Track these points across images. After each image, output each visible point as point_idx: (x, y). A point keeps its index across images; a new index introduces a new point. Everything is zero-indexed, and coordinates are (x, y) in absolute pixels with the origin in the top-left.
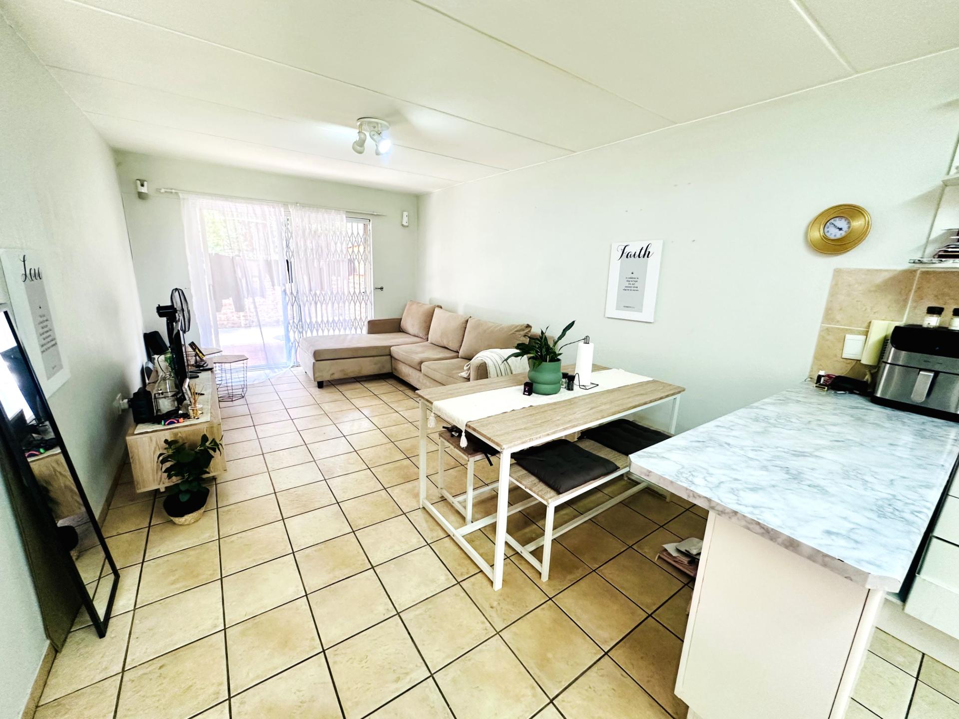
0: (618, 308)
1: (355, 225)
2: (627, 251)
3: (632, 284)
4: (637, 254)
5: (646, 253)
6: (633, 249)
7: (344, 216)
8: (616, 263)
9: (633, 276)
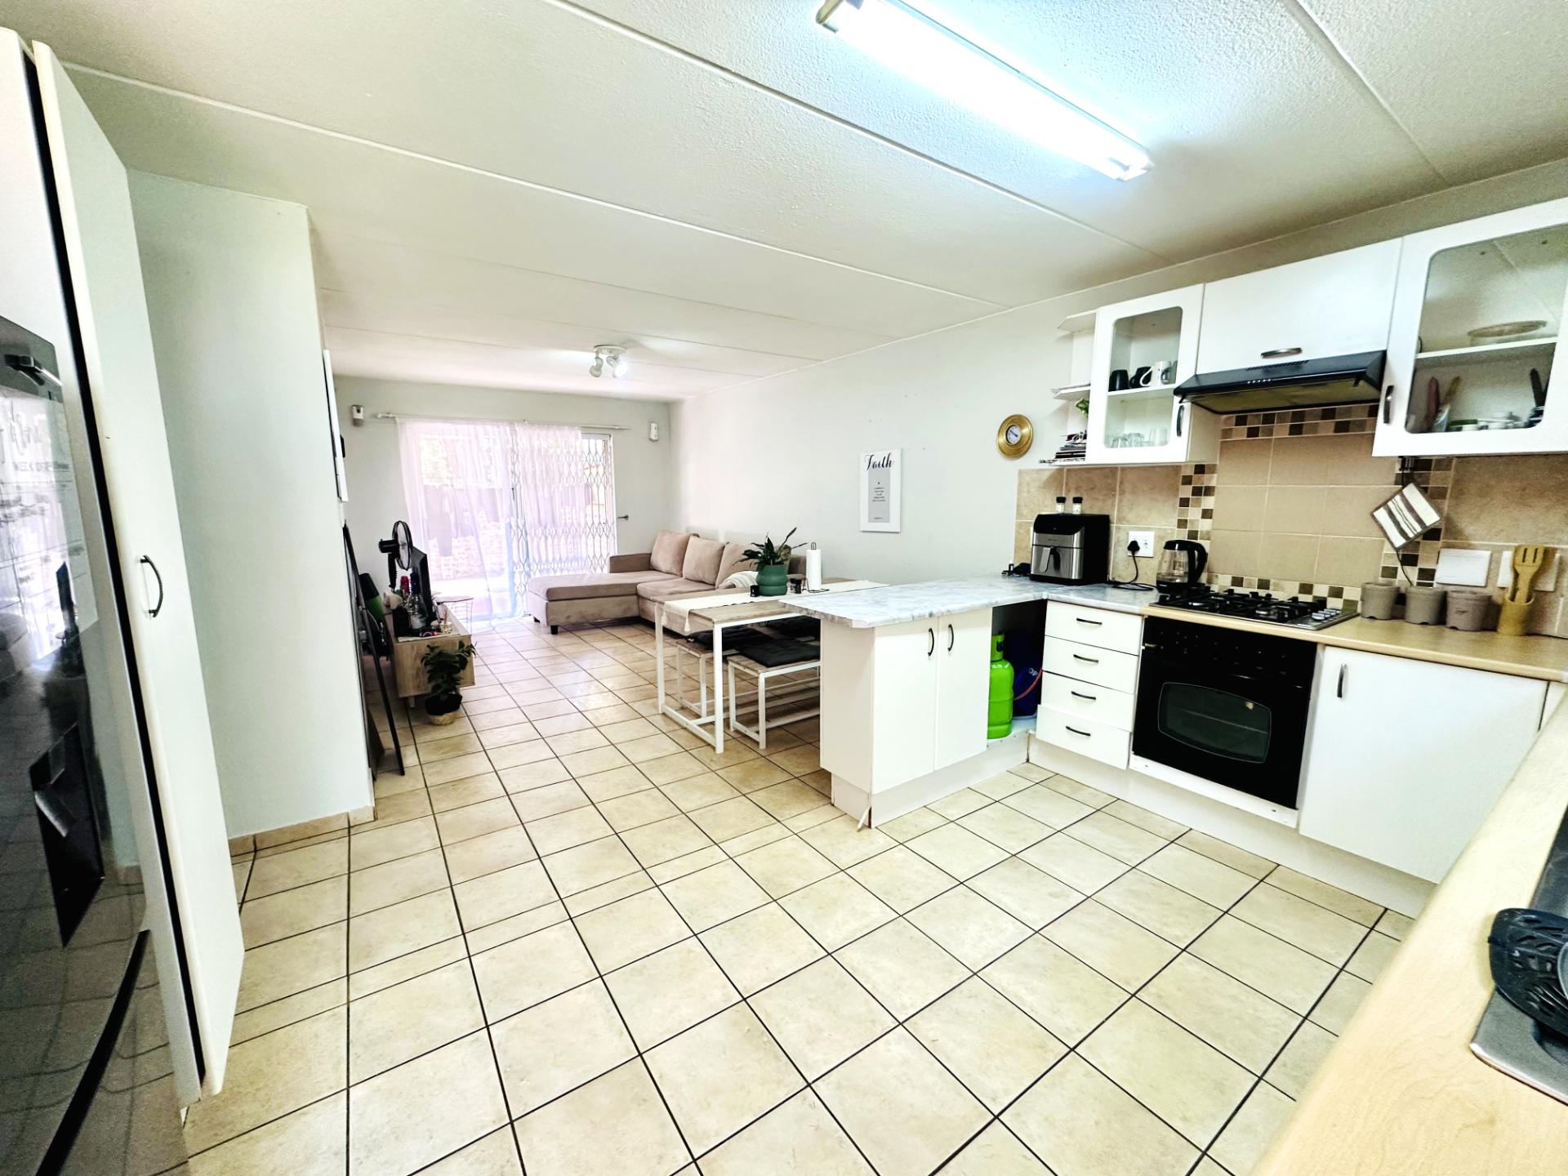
0: (870, 520)
1: (592, 441)
2: (872, 461)
3: (879, 495)
4: (881, 463)
5: (888, 463)
6: (877, 459)
7: (579, 433)
8: (864, 474)
9: (879, 486)
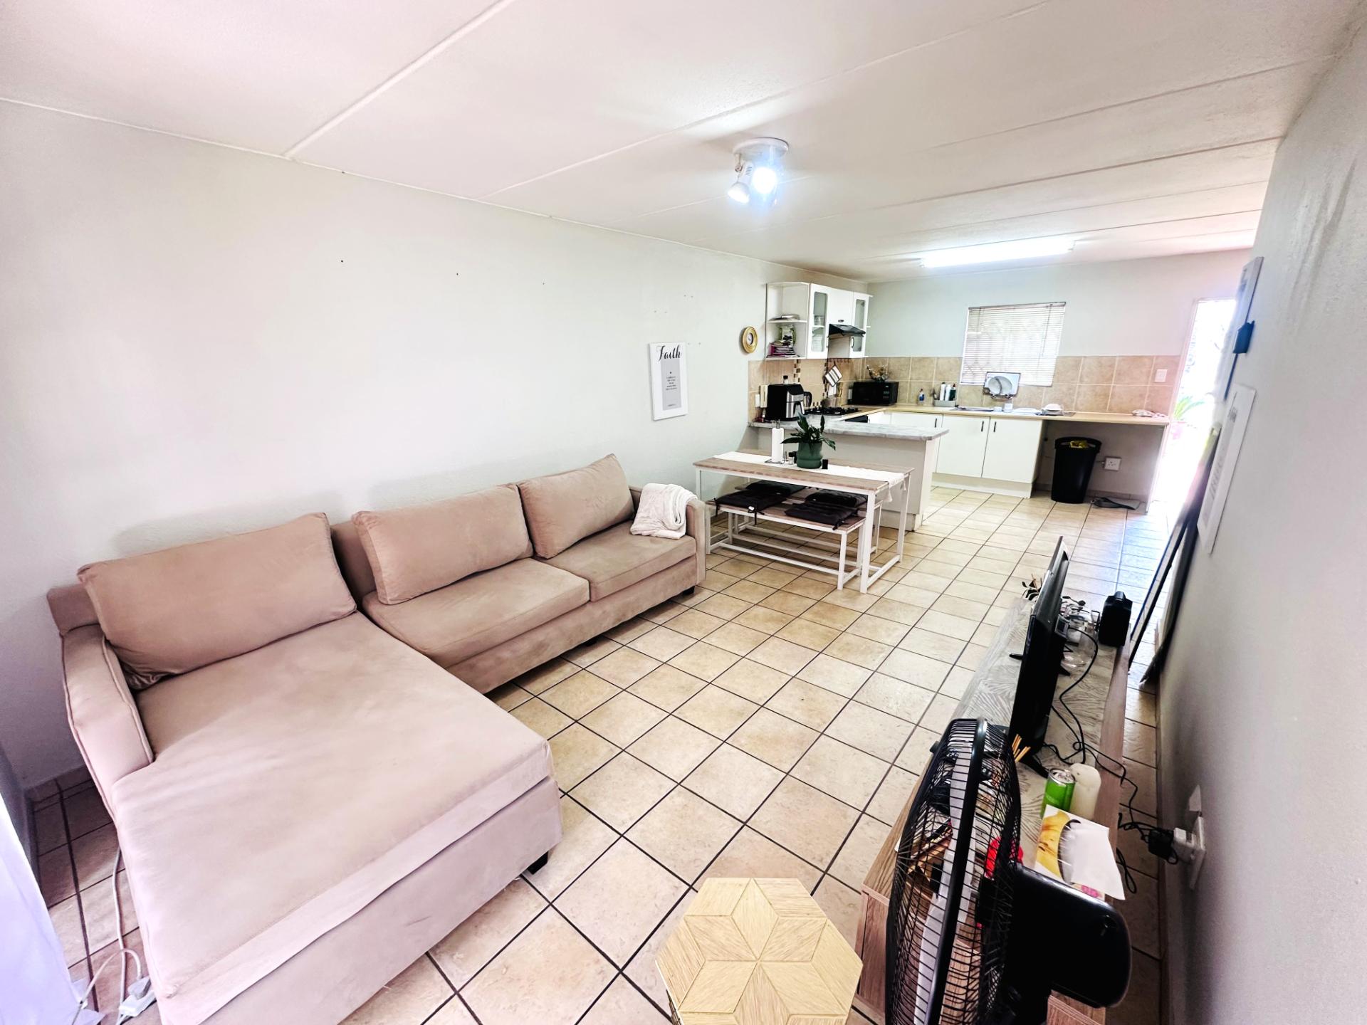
0: (664, 409)
2: (664, 351)
3: (671, 383)
4: (672, 354)
5: (676, 354)
6: (668, 350)
8: (656, 363)
9: (672, 375)
